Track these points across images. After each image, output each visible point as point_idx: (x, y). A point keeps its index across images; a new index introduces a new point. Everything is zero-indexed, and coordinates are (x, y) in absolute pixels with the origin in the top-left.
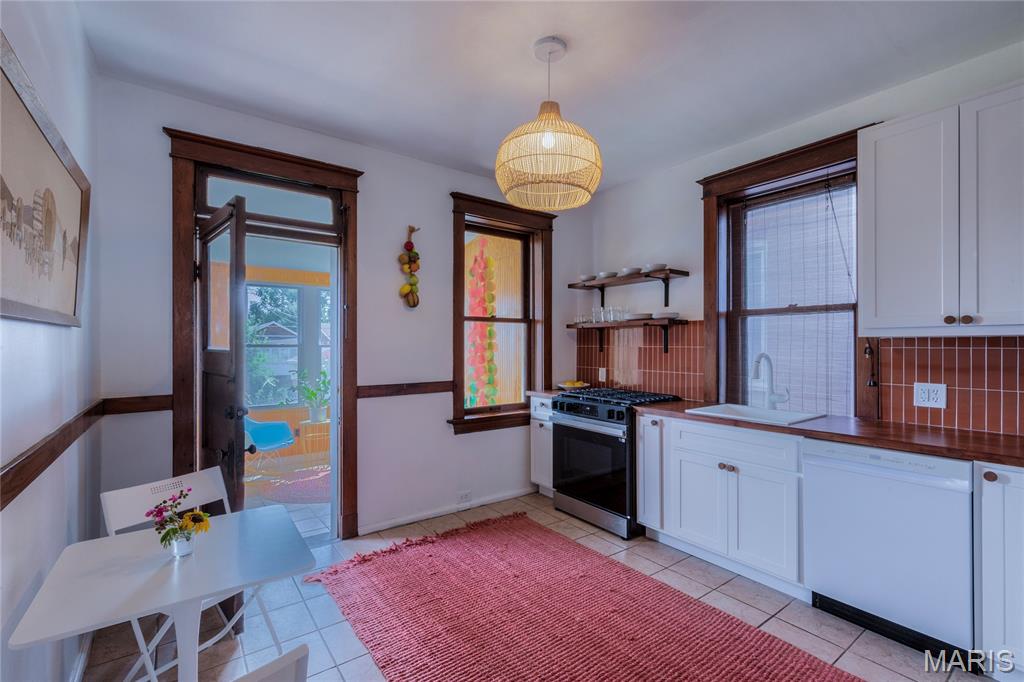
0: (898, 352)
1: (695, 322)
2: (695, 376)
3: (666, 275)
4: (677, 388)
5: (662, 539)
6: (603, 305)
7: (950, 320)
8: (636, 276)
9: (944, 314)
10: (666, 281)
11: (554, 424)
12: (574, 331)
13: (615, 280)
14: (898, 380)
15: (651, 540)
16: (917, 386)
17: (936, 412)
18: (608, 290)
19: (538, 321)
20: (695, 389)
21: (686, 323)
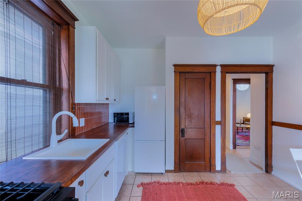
7: (107, 99)
16: (81, 120)
17: (83, 127)
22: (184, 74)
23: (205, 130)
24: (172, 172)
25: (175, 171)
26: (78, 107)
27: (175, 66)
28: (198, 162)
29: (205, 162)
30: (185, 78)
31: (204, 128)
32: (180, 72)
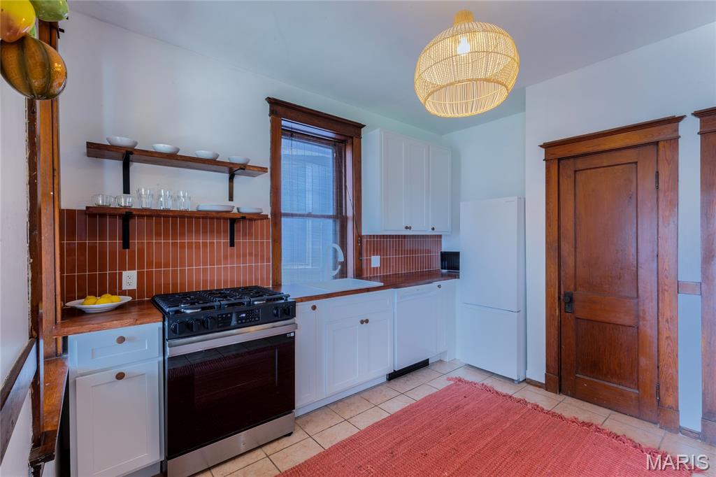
2: (262, 267)
7: (407, 228)
9: (404, 225)
10: (231, 176)
14: (367, 256)
16: (372, 257)
17: (377, 268)
20: (262, 277)
22: (571, 162)
23: (640, 304)
24: (540, 387)
25: (547, 386)
26: (367, 241)
27: (547, 146)
28: (615, 385)
29: (638, 389)
30: (575, 171)
31: (638, 296)
32: (559, 160)
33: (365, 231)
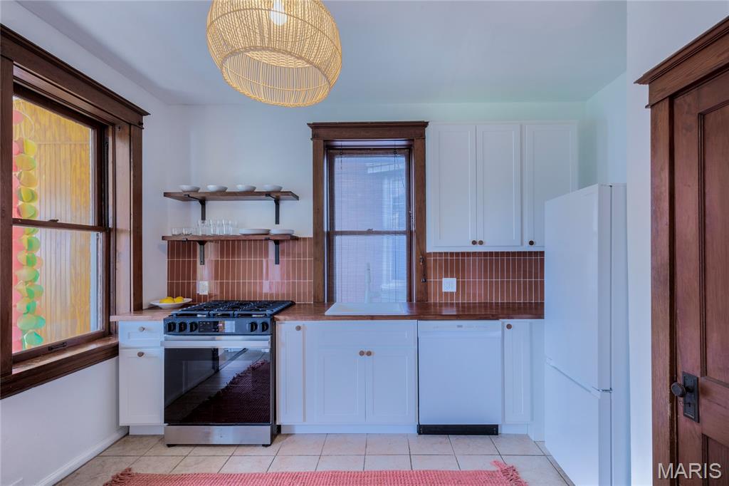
0: (435, 260)
1: (305, 239)
2: (304, 283)
3: (277, 197)
4: (294, 294)
5: (297, 431)
6: (203, 218)
7: (474, 243)
8: (250, 194)
9: (471, 239)
10: (277, 202)
11: (165, 349)
12: (165, 243)
13: (223, 194)
14: (435, 278)
15: (288, 435)
16: (444, 280)
17: (452, 293)
18: (209, 204)
19: (122, 231)
20: (305, 293)
21: (296, 239)
22: (691, 97)
30: (700, 115)
32: (672, 98)
33: (429, 249)
